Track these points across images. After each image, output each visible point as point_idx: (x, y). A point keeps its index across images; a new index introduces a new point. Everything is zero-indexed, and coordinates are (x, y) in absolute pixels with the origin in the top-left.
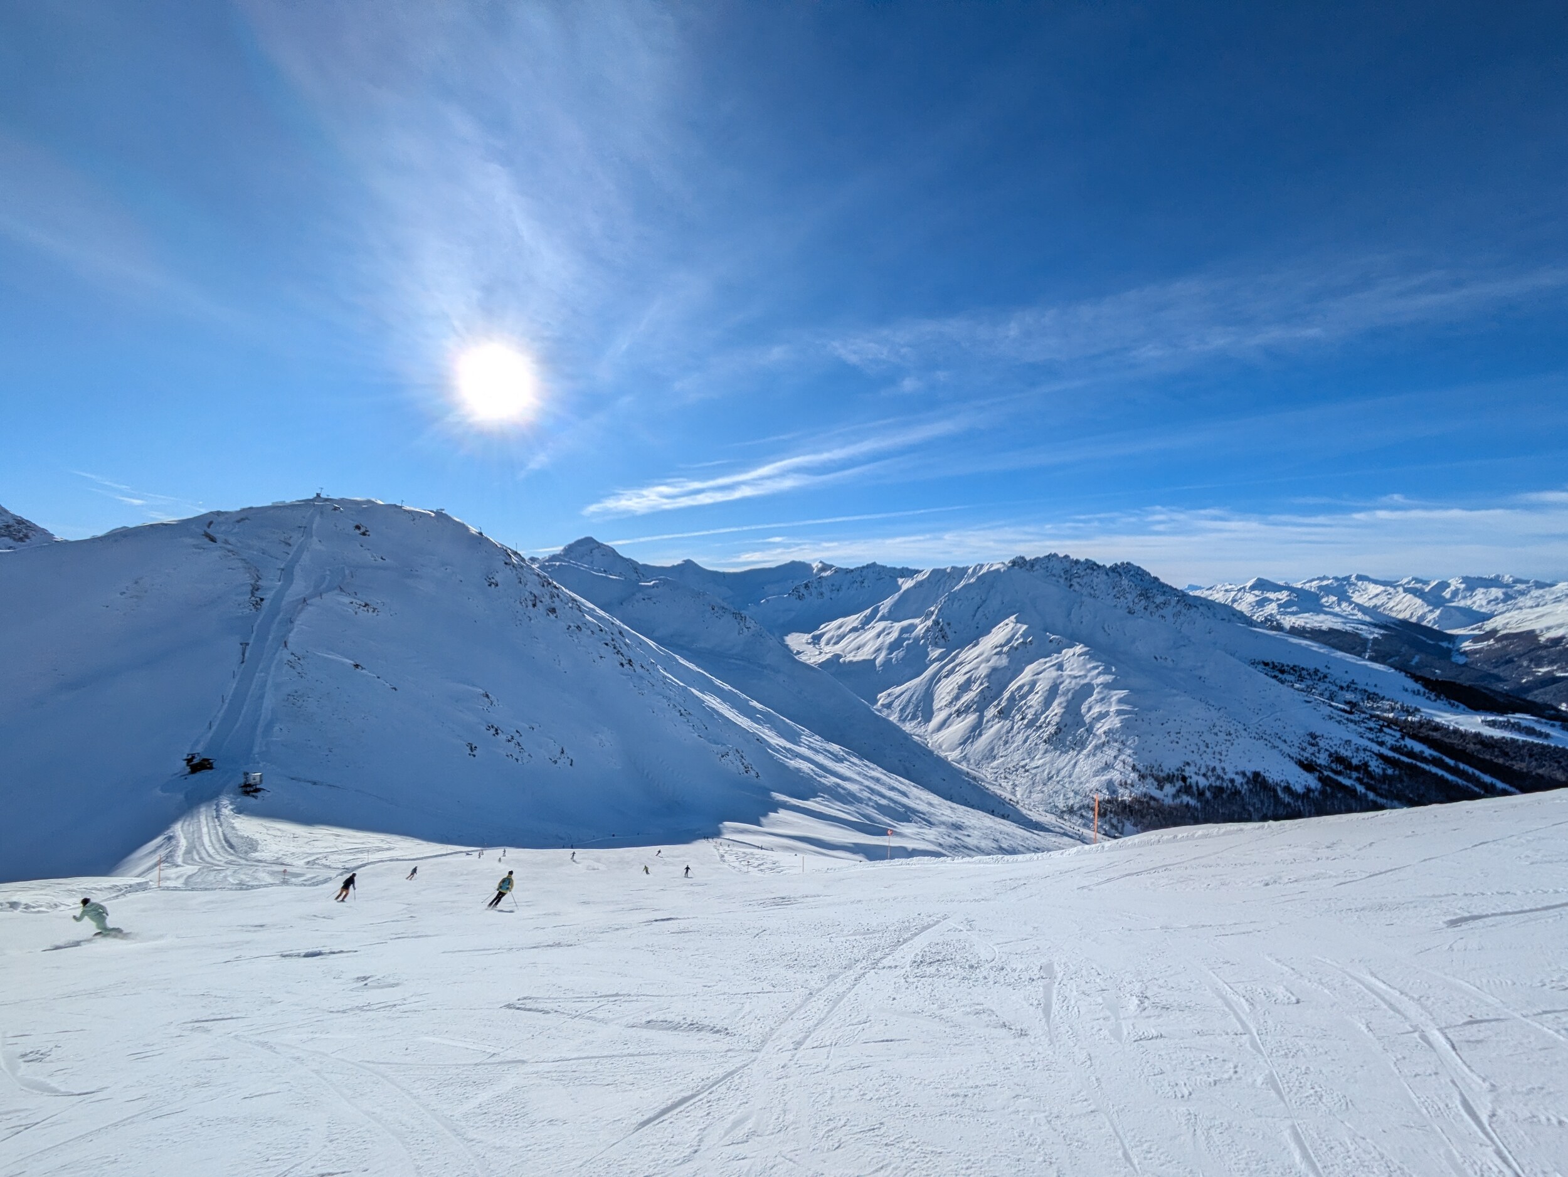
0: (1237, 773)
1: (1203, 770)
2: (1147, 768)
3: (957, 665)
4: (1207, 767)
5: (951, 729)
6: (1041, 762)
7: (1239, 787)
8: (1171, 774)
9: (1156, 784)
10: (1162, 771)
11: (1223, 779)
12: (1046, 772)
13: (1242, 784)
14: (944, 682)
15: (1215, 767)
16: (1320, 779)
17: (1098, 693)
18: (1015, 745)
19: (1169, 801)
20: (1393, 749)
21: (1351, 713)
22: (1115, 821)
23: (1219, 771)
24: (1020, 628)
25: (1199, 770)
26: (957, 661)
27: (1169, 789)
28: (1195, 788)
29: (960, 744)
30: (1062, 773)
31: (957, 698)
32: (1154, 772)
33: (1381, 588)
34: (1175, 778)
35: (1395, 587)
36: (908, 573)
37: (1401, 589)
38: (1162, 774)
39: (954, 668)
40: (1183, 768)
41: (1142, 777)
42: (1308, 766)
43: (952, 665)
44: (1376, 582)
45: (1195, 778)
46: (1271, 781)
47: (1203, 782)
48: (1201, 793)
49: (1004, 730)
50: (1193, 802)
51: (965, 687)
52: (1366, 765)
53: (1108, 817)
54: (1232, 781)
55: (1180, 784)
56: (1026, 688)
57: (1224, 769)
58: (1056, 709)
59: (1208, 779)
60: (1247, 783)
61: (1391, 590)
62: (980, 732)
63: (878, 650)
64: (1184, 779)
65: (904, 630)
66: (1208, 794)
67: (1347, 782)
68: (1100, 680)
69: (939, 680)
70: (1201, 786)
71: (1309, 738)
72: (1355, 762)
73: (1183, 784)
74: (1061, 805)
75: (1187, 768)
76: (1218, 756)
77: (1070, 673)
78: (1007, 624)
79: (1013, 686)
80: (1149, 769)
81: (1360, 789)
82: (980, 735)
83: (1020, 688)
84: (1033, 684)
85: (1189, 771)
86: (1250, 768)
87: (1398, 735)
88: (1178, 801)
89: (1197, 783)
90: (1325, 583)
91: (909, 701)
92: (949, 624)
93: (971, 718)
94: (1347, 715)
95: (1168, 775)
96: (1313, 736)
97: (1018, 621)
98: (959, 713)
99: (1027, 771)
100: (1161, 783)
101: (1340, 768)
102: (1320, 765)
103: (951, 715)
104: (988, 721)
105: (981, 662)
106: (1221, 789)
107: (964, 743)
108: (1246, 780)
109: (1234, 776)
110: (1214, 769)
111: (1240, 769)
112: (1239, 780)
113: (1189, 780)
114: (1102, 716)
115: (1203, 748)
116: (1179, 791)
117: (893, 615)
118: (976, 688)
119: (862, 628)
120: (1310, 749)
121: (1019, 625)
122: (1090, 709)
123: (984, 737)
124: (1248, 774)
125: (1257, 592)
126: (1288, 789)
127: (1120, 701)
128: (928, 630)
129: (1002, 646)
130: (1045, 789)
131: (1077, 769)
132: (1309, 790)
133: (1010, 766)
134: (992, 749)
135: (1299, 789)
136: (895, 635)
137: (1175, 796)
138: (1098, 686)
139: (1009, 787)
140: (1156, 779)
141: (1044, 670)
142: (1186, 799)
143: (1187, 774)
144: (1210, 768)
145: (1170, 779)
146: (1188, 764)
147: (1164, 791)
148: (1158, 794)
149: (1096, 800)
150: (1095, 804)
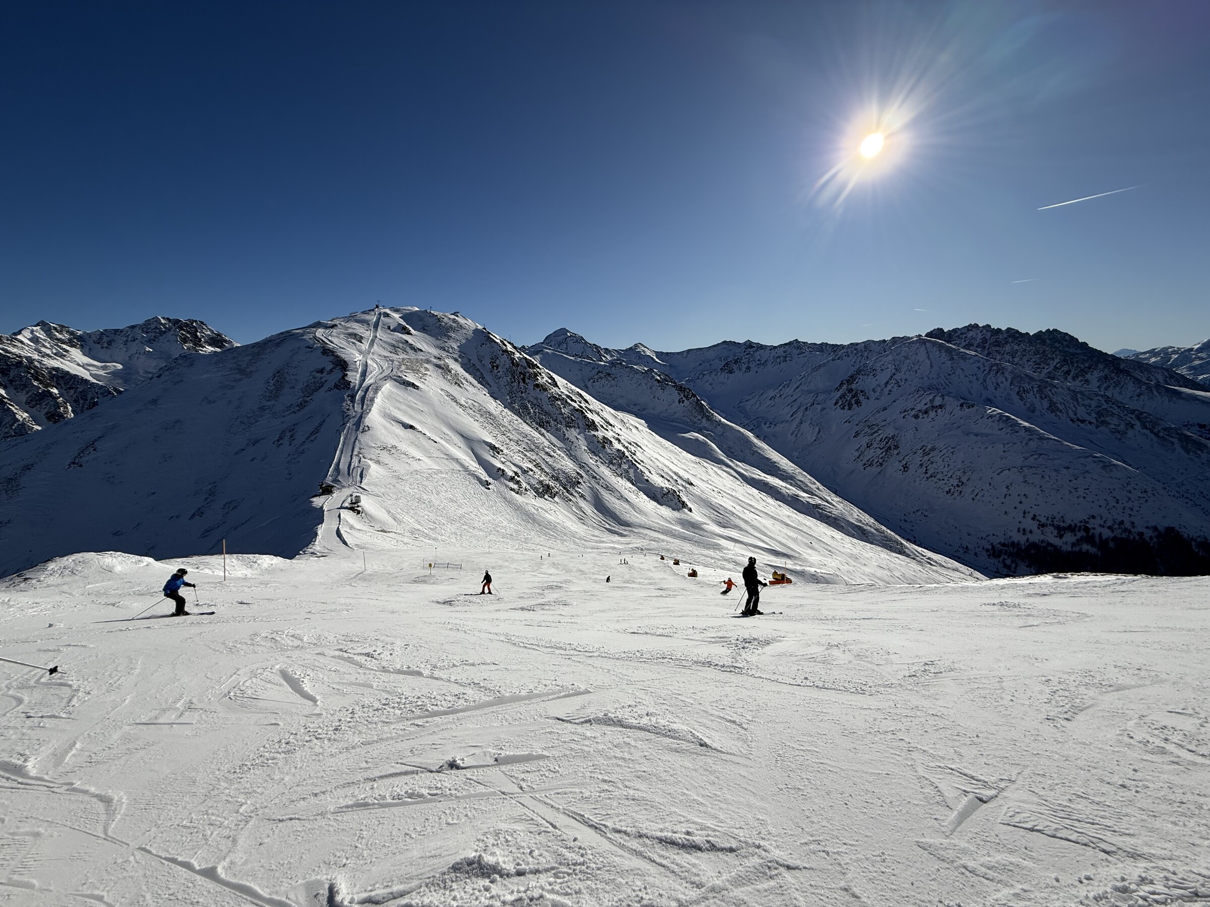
0: (1147, 527)
1: (1109, 524)
2: (1047, 519)
4: (1114, 520)
7: (1147, 539)
8: (1073, 525)
9: (1055, 532)
10: (1064, 521)
11: (1130, 532)
13: (1151, 538)
15: (1123, 521)
22: (1008, 562)
23: (1127, 525)
24: (931, 394)
25: (1105, 523)
27: (1069, 537)
28: (1097, 540)
32: (1055, 523)
34: (1077, 528)
38: (1062, 524)
40: (1087, 520)
41: (1042, 526)
45: (1099, 530)
46: (1185, 536)
47: (1107, 533)
48: (1104, 543)
49: (907, 482)
53: (1001, 559)
55: (1082, 533)
57: (1133, 523)
58: (960, 465)
59: (1113, 531)
60: (1158, 536)
63: (795, 414)
64: (1087, 530)
66: (1111, 545)
69: (849, 440)
70: (1104, 537)
73: (1084, 534)
75: (1092, 520)
80: (1050, 519)
85: (1093, 524)
86: (1163, 524)
88: (1077, 549)
89: (1100, 535)
95: (1070, 525)
98: (865, 467)
100: (1061, 531)
103: (858, 468)
104: (892, 474)
108: (1156, 533)
109: (1143, 530)
110: (1122, 522)
111: (1151, 524)
112: (1148, 534)
113: (1092, 531)
115: (1113, 504)
116: (1078, 540)
118: (883, 447)
124: (1160, 528)
128: (841, 397)
137: (1073, 545)
140: (1057, 528)
142: (1085, 547)
143: (1089, 526)
144: (1117, 522)
145: (1071, 529)
146: (1094, 517)
147: (1064, 539)
148: (1057, 542)
149: (992, 544)
150: (990, 547)
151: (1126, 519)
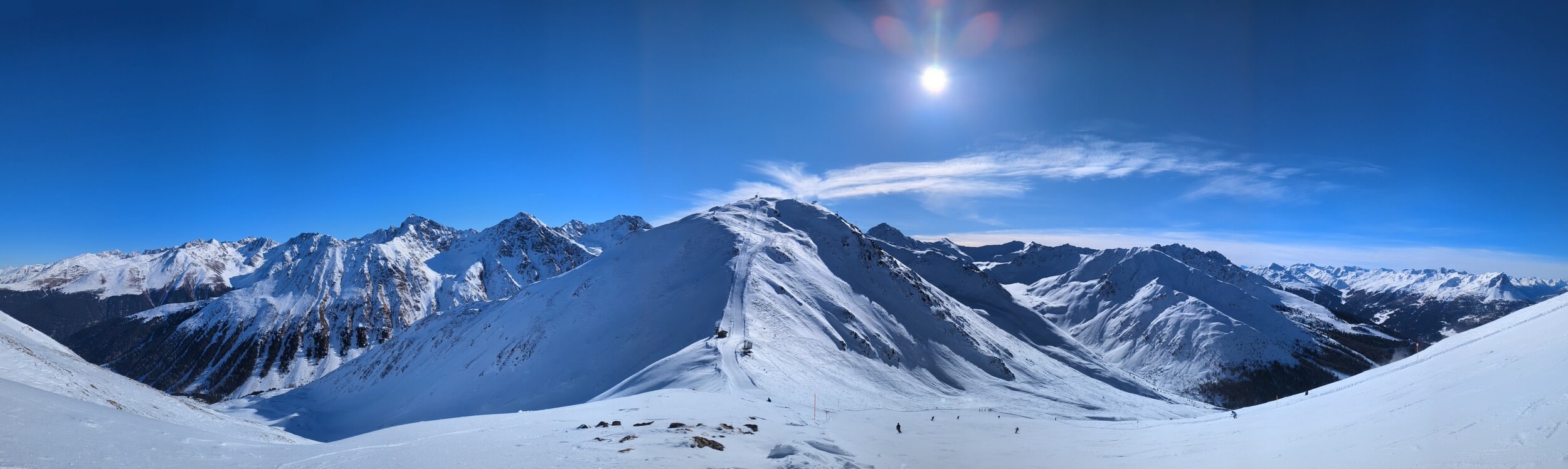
0: (1267, 362)
1: (1253, 363)
2: (1226, 365)
3: (1121, 310)
4: (1254, 360)
5: (1116, 349)
6: (1170, 366)
9: (1231, 373)
11: (1261, 366)
12: (1173, 372)
13: (1269, 368)
14: (1112, 321)
16: (1300, 361)
17: (1202, 325)
18: (1156, 357)
19: (1237, 380)
20: (1325, 344)
21: (1311, 329)
22: (1210, 394)
23: (1260, 363)
24: (1159, 287)
25: (1251, 363)
26: (1121, 307)
27: (1237, 374)
28: (1249, 373)
29: (1123, 358)
30: (1182, 373)
31: (1120, 331)
32: (1230, 366)
33: (1319, 270)
34: (1240, 368)
35: (1323, 270)
36: (1088, 251)
37: (1325, 271)
38: (1233, 367)
39: (1119, 312)
41: (1224, 369)
42: (1296, 356)
43: (1117, 310)
44: (1317, 267)
45: (1249, 367)
46: (1281, 364)
47: (1253, 369)
48: (1252, 374)
49: (1149, 349)
50: (1248, 379)
51: (1124, 324)
52: (1316, 351)
53: (1206, 393)
54: (1265, 366)
55: (1242, 371)
56: (1162, 324)
57: (1262, 361)
58: (1180, 335)
59: (1255, 367)
60: (1272, 367)
61: (1322, 271)
62: (1135, 350)
63: (1070, 300)
64: (1244, 368)
65: (1087, 287)
66: (1255, 374)
67: (1310, 361)
68: (1203, 317)
69: (1109, 319)
70: (1252, 371)
71: (1296, 342)
72: (1312, 351)
74: (1181, 389)
75: (1245, 363)
76: (1259, 355)
77: (1188, 314)
78: (1151, 285)
79: (1155, 322)
81: (1314, 363)
82: (1134, 352)
83: (1159, 323)
84: (1166, 321)
85: (1246, 364)
86: (1273, 359)
87: (1327, 337)
88: (1241, 380)
89: (1250, 370)
90: (1299, 267)
91: (1090, 333)
92: (1116, 284)
93: (1129, 343)
94: (1309, 330)
95: (1237, 367)
96: (1297, 341)
97: (1158, 282)
98: (1121, 340)
99: (1162, 372)
100: (1233, 371)
101: (1308, 354)
102: (1300, 354)
103: (1117, 340)
104: (1139, 344)
105: (1136, 308)
106: (1260, 371)
107: (1125, 357)
108: (1271, 365)
109: (1266, 364)
110: (1257, 362)
111: (1269, 360)
112: (1268, 365)
113: (1246, 369)
114: (1204, 338)
115: (1253, 351)
116: (1242, 375)
117: (1081, 278)
118: (1133, 324)
119: (1059, 286)
120: (1297, 347)
121: (1159, 285)
122: (1198, 334)
123: (1136, 354)
124: (1272, 362)
125: (1272, 271)
126: (1288, 367)
127: (1215, 329)
128: (1103, 287)
129: (1148, 298)
130: (1173, 381)
131: (1190, 369)
132: (1296, 366)
133: (1152, 369)
134: (1142, 361)
135: (1292, 366)
136: (1081, 290)
137: (1239, 378)
138: (1202, 320)
139: (1152, 382)
140: (1231, 370)
141: (1173, 313)
142: (1245, 378)
143: (1245, 365)
145: (1237, 369)
146: (1246, 360)
147: (1235, 376)
148: (1232, 377)
149: (1200, 385)
150: (1200, 387)
151: (1259, 359)
